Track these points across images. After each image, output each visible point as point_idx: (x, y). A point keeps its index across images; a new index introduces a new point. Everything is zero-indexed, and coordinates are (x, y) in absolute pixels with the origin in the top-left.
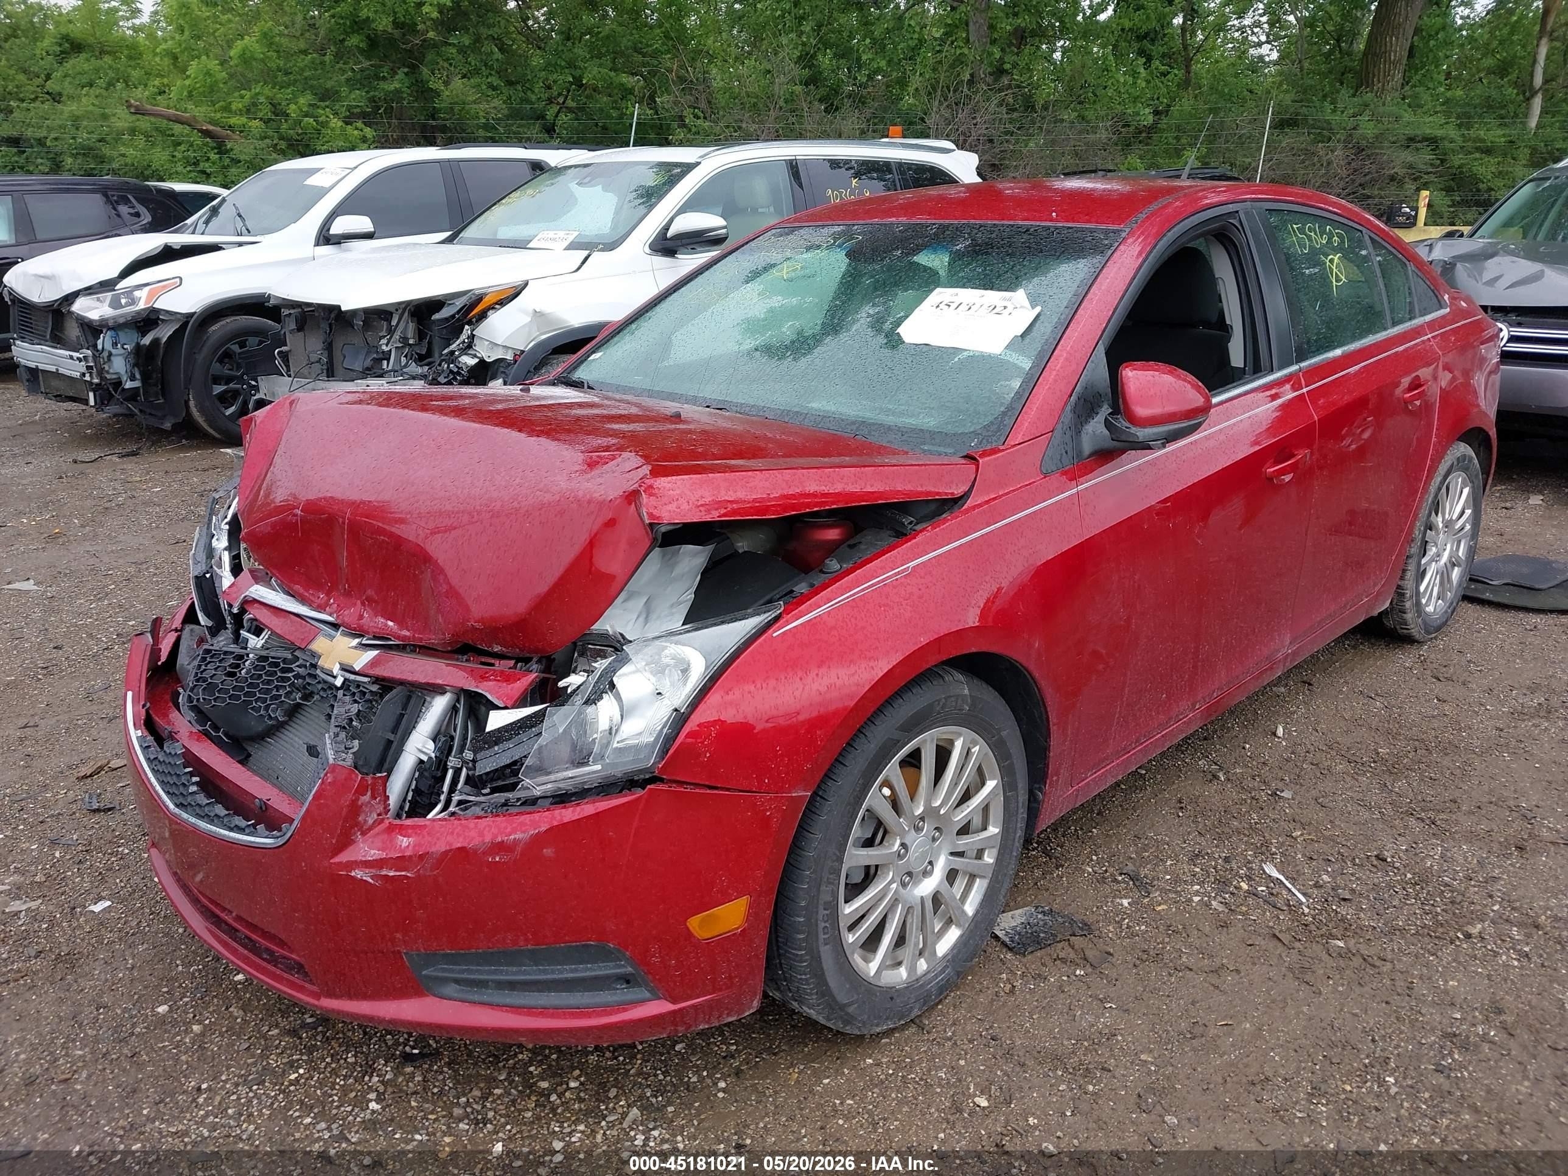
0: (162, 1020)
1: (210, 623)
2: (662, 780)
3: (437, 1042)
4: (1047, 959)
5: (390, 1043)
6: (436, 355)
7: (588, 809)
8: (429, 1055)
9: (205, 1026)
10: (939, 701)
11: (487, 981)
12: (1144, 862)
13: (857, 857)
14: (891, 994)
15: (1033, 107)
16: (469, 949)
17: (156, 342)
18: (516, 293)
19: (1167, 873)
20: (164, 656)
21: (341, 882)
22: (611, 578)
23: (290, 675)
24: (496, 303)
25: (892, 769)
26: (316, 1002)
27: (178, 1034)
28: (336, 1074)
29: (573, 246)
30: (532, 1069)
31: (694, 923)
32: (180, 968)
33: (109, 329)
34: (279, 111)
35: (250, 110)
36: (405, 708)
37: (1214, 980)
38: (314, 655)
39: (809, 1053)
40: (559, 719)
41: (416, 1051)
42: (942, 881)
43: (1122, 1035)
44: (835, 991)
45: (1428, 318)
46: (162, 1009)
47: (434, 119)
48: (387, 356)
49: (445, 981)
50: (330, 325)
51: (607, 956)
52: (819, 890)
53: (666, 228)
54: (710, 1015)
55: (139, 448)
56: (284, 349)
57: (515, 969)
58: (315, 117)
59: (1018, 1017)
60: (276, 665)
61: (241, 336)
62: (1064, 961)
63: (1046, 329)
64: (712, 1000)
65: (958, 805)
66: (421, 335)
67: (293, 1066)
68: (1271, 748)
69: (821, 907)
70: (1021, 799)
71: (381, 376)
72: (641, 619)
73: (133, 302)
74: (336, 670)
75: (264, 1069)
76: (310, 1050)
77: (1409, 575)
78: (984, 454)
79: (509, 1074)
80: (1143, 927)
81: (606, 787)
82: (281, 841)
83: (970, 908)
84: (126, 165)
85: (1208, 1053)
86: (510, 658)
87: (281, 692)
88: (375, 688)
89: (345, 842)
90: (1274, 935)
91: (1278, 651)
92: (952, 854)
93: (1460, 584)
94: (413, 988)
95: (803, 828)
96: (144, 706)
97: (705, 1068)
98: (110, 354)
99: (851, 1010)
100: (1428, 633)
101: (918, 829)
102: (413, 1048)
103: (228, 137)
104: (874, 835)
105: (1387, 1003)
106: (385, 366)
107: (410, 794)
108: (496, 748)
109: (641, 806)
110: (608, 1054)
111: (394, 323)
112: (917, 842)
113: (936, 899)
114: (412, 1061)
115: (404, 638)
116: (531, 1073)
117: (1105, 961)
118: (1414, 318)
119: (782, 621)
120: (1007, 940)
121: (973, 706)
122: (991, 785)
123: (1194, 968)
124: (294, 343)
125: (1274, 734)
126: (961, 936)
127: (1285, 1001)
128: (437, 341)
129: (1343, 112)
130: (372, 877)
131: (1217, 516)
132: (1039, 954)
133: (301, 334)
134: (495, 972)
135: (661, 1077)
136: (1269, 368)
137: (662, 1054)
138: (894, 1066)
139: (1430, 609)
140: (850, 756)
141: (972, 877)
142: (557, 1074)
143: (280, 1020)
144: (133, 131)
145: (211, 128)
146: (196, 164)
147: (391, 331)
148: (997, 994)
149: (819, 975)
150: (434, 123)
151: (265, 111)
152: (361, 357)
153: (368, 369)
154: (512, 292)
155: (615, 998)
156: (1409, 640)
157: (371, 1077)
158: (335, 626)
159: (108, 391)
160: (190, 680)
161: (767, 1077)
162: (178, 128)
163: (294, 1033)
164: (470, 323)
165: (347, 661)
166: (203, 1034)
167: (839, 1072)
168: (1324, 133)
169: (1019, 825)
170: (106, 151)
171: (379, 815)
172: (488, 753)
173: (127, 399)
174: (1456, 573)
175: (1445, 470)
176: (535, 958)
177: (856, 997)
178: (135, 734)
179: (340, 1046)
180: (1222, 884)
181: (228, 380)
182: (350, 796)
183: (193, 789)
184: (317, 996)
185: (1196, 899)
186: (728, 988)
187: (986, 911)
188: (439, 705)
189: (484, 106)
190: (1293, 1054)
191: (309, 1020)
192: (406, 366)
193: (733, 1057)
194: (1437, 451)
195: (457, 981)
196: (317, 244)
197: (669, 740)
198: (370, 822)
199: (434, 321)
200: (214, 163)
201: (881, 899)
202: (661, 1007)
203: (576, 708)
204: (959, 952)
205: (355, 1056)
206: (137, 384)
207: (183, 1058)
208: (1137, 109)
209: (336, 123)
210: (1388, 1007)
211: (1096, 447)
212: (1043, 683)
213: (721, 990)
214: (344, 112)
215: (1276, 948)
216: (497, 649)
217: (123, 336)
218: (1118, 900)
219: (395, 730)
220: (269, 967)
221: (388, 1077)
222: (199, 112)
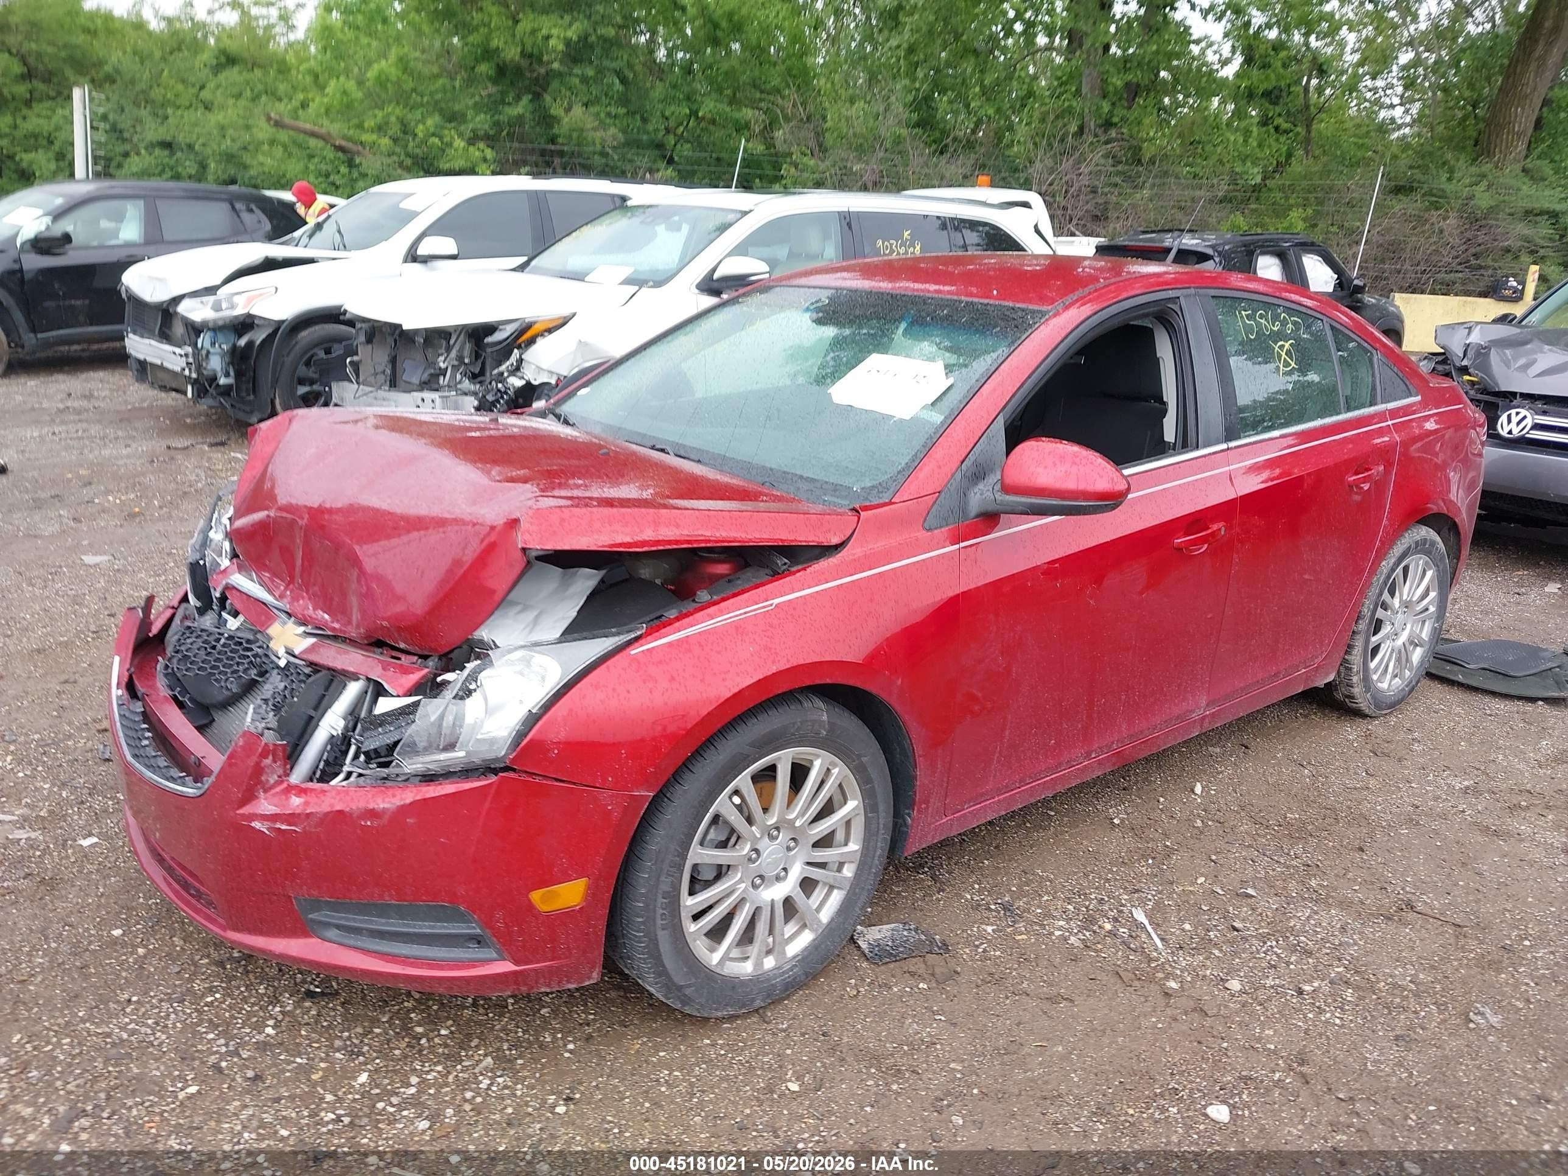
0: (115, 941)
1: (198, 604)
2: (514, 770)
3: (338, 984)
4: (898, 972)
5: (298, 980)
6: (488, 374)
7: (448, 788)
8: (329, 994)
9: (149, 950)
10: (794, 723)
11: (362, 929)
12: (1021, 894)
13: (701, 854)
14: (734, 984)
15: (1139, 161)
16: (344, 898)
17: (250, 344)
18: (564, 322)
19: (1039, 907)
20: (155, 630)
21: (241, 829)
22: (493, 592)
23: (249, 654)
24: (546, 331)
25: (743, 780)
26: (222, 933)
27: (125, 954)
28: (245, 1000)
29: (628, 281)
30: (412, 1015)
31: (536, 896)
32: (141, 900)
33: (209, 329)
34: (406, 129)
35: (380, 129)
36: (327, 689)
37: (1047, 1006)
38: (270, 638)
39: (656, 1029)
40: (432, 709)
41: (318, 990)
42: (794, 888)
43: (942, 1044)
44: (672, 973)
45: (1392, 405)
46: (117, 932)
47: (553, 143)
48: (443, 372)
49: (327, 925)
50: (395, 341)
51: (461, 918)
52: (658, 879)
53: (714, 270)
54: (551, 980)
55: (229, 439)
56: (355, 358)
57: (383, 921)
58: (441, 138)
59: (853, 1018)
60: (241, 644)
61: (327, 344)
62: (912, 974)
63: (953, 399)
64: (551, 966)
65: (813, 821)
66: (477, 356)
67: (211, 990)
68: (1185, 803)
69: (660, 896)
70: (882, 821)
71: (437, 390)
72: (528, 629)
73: (232, 307)
74: (281, 652)
75: (188, 990)
76: (230, 979)
77: (1357, 651)
78: (866, 508)
79: (391, 1018)
80: (998, 953)
81: (467, 772)
82: (202, 792)
83: (825, 916)
84: (264, 173)
85: (1014, 1068)
86: (414, 654)
87: (241, 668)
88: (307, 670)
89: (249, 797)
90: (1117, 973)
91: (1192, 711)
92: (809, 864)
93: (1422, 663)
94: (300, 929)
95: (646, 823)
96: (128, 670)
97: (561, 1031)
98: (208, 352)
99: (688, 991)
100: (1380, 709)
101: (772, 838)
102: (317, 987)
103: (359, 153)
104: (728, 839)
105: (1199, 1042)
106: (441, 381)
107: (322, 763)
108: (380, 729)
109: (493, 790)
110: (481, 1011)
111: (452, 342)
112: (771, 850)
113: (789, 904)
114: (312, 997)
115: (334, 629)
116: (411, 1018)
117: (951, 978)
118: (1376, 404)
119: (641, 642)
120: (867, 951)
121: (831, 731)
122: (852, 804)
123: (1032, 994)
124: (364, 353)
125: (1193, 791)
126: (814, 940)
127: (1104, 1031)
128: (488, 362)
129: (1459, 181)
130: (268, 829)
131: (1113, 580)
132: (892, 966)
133: (370, 346)
134: (365, 921)
135: (520, 1034)
136: (1194, 445)
137: (528, 1016)
138: (727, 1048)
139: (1384, 686)
140: (699, 765)
141: (832, 888)
142: (433, 1022)
143: (212, 951)
144: (272, 142)
145: (344, 143)
146: (327, 176)
147: (449, 349)
148: (842, 997)
149: (656, 956)
150: (553, 147)
151: (395, 129)
152: (420, 371)
153: (425, 383)
154: (561, 321)
155: (467, 956)
156: (1358, 714)
157: (274, 1007)
158: (289, 615)
159: (204, 385)
160: (169, 651)
161: (612, 1045)
162: (313, 142)
163: (221, 964)
164: (519, 347)
165: (290, 646)
166: (145, 957)
167: (676, 1048)
168: (1437, 200)
169: (879, 844)
170: (247, 158)
171: (279, 777)
172: (374, 733)
173: (222, 394)
174: (1417, 655)
175: (1401, 551)
176: (402, 914)
177: (694, 980)
178: (116, 692)
179: (256, 978)
180: (1090, 921)
181: (312, 382)
182: (255, 759)
183: (145, 742)
184: (224, 929)
185: (1057, 933)
186: (566, 957)
187: (841, 920)
188: (353, 689)
189: (599, 134)
190: (1092, 1076)
191: (236, 955)
192: (460, 382)
193: (588, 1025)
194: (1388, 534)
195: (338, 927)
196: (405, 261)
197: (520, 735)
198: (272, 781)
199: (488, 344)
200: (343, 176)
201: (728, 896)
202: (507, 967)
203: (446, 701)
204: (810, 954)
205: (266, 988)
206: (230, 381)
207: (124, 974)
208: (1246, 169)
209: (459, 143)
210: (1199, 1046)
211: (982, 510)
212: (906, 717)
213: (559, 959)
214: (468, 134)
215: (1115, 984)
216: (402, 645)
217: (221, 337)
218: (984, 926)
219: (316, 708)
220: (194, 901)
221: (288, 1008)
222: (335, 128)
